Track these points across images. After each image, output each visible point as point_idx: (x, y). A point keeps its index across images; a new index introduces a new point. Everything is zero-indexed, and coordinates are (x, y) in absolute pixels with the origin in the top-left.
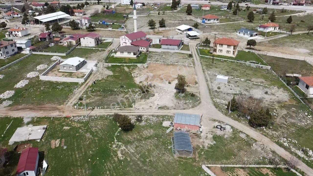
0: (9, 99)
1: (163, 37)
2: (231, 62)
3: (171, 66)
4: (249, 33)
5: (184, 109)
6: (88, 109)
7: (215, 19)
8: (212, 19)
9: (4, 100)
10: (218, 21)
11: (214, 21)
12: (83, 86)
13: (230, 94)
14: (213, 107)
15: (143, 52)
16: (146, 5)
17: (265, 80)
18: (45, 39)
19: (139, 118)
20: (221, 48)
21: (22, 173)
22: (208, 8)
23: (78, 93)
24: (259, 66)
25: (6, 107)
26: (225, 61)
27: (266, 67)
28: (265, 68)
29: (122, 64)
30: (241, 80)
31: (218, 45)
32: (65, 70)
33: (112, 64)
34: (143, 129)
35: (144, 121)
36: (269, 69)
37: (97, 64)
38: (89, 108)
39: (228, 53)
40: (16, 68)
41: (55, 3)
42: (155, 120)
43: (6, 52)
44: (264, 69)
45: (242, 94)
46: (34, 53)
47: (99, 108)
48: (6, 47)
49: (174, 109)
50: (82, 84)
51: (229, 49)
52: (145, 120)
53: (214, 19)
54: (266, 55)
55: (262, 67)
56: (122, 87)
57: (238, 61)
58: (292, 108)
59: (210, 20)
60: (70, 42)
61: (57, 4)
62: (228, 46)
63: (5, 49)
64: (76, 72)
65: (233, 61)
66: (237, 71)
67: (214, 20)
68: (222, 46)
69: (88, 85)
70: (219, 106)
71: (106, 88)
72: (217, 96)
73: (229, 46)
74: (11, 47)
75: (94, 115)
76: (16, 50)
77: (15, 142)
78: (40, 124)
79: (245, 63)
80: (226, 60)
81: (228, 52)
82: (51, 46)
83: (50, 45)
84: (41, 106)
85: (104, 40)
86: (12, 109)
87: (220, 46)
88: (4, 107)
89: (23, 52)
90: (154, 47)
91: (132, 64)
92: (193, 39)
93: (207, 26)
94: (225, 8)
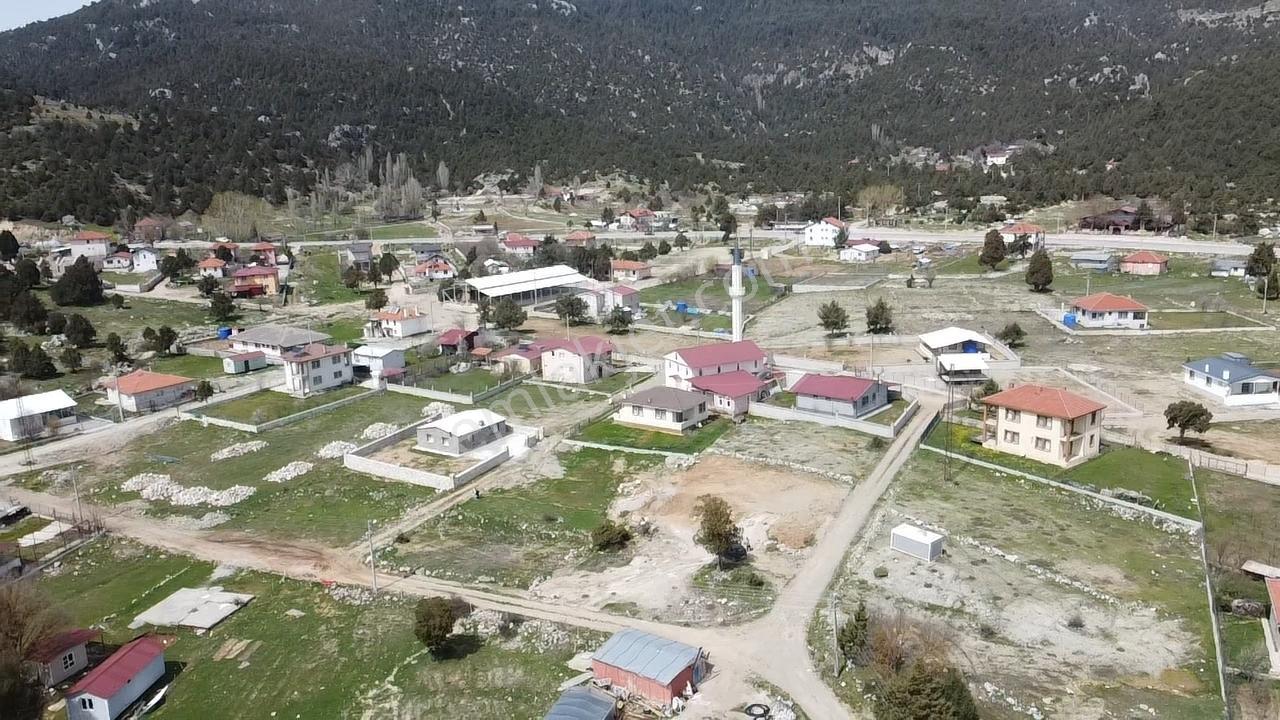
0: (225, 509)
1: (844, 369)
2: (1035, 484)
3: (773, 472)
4: (1226, 375)
5: (687, 625)
6: (396, 572)
7: (1127, 313)
8: (1110, 313)
9: (214, 509)
10: (1144, 322)
11: (1121, 321)
12: (442, 501)
13: (912, 602)
14: (801, 636)
15: (726, 417)
16: (898, 250)
17: (1126, 577)
18: (455, 347)
19: (511, 625)
20: (1013, 427)
21: (77, 699)
22: (1152, 269)
23: (413, 518)
24: (1150, 514)
25: (204, 529)
26: (1012, 478)
27: (1178, 523)
28: (1175, 526)
29: (617, 448)
30: (1008, 557)
31: (1002, 412)
32: (430, 445)
33: (587, 444)
34: (497, 662)
35: (519, 638)
36: (1190, 533)
37: (538, 440)
38: (401, 569)
39: (1044, 448)
40: (311, 426)
41: (579, 238)
42: (555, 641)
43: (315, 379)
44: (1166, 531)
45: (962, 612)
46: (391, 387)
47: (428, 572)
48: (316, 364)
49: (657, 618)
50: (445, 494)
51: (1043, 433)
52: (526, 634)
53: (1121, 313)
54: (1240, 478)
55: (1160, 522)
56: (550, 520)
57: (1062, 486)
58: (1142, 706)
59: (1102, 314)
60: (515, 363)
61: (584, 243)
62: (1038, 416)
63: (313, 367)
64: (457, 455)
65: (1044, 481)
66: (1024, 521)
67: (1120, 317)
68: (1017, 417)
69: (460, 498)
70: (821, 638)
71: (500, 516)
72: (850, 602)
73: (1044, 417)
74: (334, 363)
75: (398, 591)
76: (348, 374)
77: (147, 624)
78: (242, 588)
79: (1090, 493)
80: (1018, 473)
81: (1041, 442)
82: (455, 372)
83: (453, 369)
84: (287, 542)
85: (634, 364)
86: (211, 538)
87: (1010, 416)
88: (201, 529)
89: (366, 384)
90: (777, 402)
91: (652, 452)
92: (960, 383)
93: (1071, 340)
94: (1236, 269)
